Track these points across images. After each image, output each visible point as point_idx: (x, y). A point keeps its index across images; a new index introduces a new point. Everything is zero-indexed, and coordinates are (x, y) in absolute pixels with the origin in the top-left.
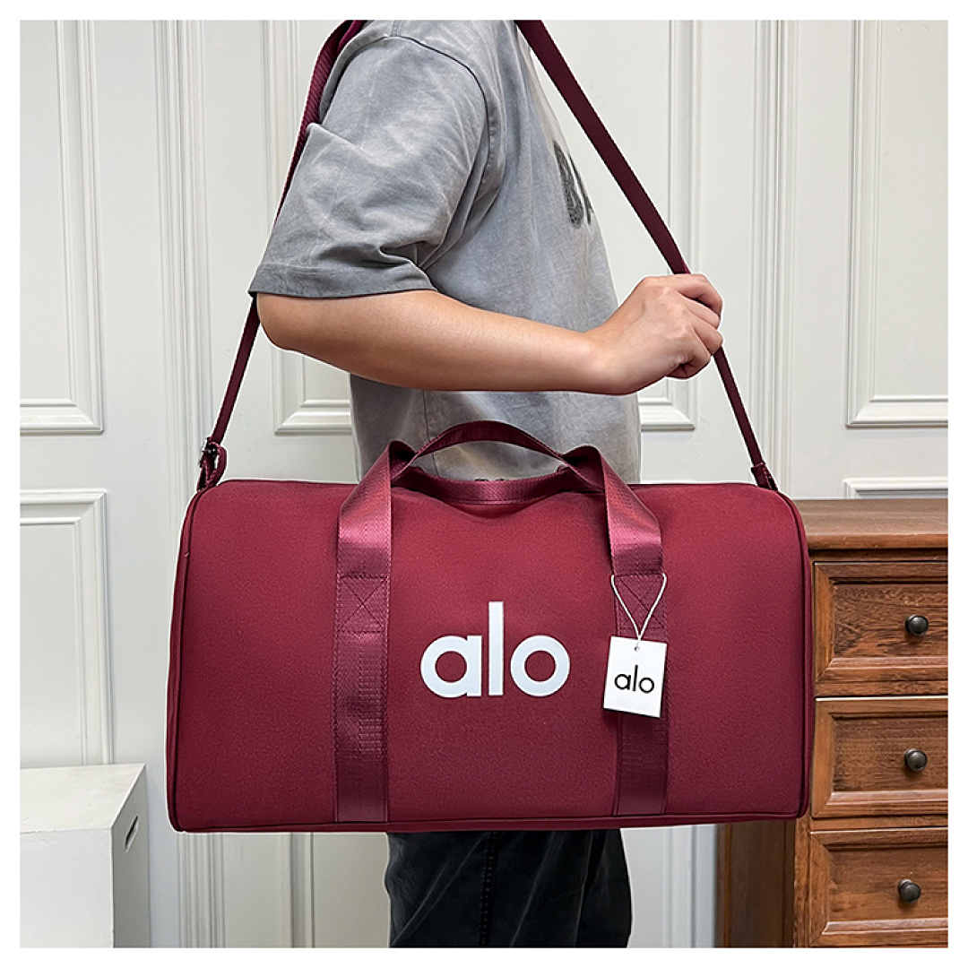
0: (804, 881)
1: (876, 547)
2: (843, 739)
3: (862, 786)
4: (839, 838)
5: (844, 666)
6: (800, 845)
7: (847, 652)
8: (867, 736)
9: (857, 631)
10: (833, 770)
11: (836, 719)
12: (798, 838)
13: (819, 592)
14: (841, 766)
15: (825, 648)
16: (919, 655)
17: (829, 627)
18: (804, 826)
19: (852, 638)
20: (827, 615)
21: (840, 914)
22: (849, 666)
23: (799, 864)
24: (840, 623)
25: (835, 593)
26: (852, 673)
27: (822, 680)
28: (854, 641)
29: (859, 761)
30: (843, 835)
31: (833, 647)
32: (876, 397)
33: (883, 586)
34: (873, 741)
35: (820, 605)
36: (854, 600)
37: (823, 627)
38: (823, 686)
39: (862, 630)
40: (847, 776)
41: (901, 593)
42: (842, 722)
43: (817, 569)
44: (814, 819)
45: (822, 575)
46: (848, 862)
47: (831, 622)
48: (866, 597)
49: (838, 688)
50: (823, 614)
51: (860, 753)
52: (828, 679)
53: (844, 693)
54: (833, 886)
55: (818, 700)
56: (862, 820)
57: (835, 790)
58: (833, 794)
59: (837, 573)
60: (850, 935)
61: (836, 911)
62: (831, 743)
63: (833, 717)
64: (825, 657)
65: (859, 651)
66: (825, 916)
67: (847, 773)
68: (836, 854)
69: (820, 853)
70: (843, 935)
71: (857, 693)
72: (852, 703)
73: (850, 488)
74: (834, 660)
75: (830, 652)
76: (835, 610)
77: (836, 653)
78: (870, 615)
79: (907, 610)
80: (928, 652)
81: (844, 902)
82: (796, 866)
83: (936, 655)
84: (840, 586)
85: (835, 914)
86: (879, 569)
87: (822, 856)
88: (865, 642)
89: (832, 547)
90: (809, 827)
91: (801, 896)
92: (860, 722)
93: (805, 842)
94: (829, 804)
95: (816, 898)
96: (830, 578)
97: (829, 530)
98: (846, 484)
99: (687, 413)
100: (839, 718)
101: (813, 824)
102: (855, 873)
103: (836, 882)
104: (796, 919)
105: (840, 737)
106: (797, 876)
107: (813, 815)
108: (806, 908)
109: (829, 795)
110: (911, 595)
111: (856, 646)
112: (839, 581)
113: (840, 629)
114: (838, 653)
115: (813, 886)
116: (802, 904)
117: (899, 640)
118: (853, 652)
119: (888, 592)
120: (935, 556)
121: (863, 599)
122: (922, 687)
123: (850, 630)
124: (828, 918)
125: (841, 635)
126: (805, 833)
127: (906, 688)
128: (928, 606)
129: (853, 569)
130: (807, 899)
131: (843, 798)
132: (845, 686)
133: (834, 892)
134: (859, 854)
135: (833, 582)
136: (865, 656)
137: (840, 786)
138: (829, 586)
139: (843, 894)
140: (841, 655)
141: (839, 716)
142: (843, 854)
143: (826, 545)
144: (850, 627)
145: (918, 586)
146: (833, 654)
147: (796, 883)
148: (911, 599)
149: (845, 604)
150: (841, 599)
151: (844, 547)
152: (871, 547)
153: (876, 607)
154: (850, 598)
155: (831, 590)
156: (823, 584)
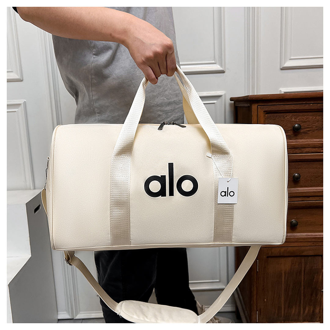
13: (260, 117)
16: (298, 139)
25: (266, 117)
32: (292, 58)
33: (284, 114)
41: (292, 116)
43: (259, 108)
45: (261, 110)
48: (278, 118)
59: (267, 109)
79: (294, 123)
80: (301, 138)
83: (305, 139)
84: (268, 114)
89: (264, 99)
96: (264, 111)
99: (221, 66)
110: (295, 117)
112: (267, 112)
117: (291, 134)
119: (286, 116)
120: (304, 102)
122: (299, 151)
127: (293, 151)
128: (302, 121)
129: (272, 107)
135: (265, 113)
138: (263, 115)
143: (262, 98)
145: (298, 113)
148: (295, 119)
149: (270, 121)
151: (269, 99)
152: (279, 98)
153: (282, 122)
154: (272, 119)
155: (265, 116)
156: (261, 114)
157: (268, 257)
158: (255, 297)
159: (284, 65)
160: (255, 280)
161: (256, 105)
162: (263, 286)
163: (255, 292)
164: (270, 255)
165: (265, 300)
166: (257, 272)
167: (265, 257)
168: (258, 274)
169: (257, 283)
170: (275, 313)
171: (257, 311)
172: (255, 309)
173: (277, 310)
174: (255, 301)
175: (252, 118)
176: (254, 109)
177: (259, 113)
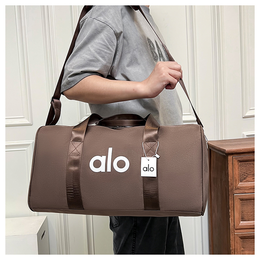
0: (233, 248)
1: (251, 151)
2: (243, 206)
3: (250, 219)
4: (243, 235)
5: (243, 185)
6: (232, 237)
7: (243, 181)
8: (251, 205)
9: (246, 175)
10: (241, 215)
11: (241, 200)
12: (231, 235)
13: (234, 165)
14: (243, 214)
15: (237, 180)
17: (238, 174)
18: (233, 232)
19: (245, 177)
20: (237, 171)
22: (244, 185)
23: (232, 243)
24: (241, 173)
25: (239, 165)
26: (245, 187)
27: (236, 189)
28: (245, 178)
29: (248, 212)
30: (245, 234)
32: (251, 108)
34: (252, 206)
35: (235, 168)
36: (245, 166)
37: (236, 174)
38: (236, 191)
39: (248, 174)
40: (245, 217)
42: (243, 201)
43: (234, 158)
44: (236, 229)
45: (235, 160)
46: (247, 242)
47: (239, 173)
48: (249, 165)
49: (241, 191)
50: (236, 171)
51: (249, 210)
52: (238, 189)
53: (243, 192)
54: (242, 249)
56: (251, 230)
57: (242, 221)
58: (241, 222)
59: (240, 159)
62: (240, 207)
64: (237, 182)
65: (247, 180)
67: (245, 216)
68: (243, 239)
69: (238, 239)
71: (247, 192)
72: (246, 195)
73: (244, 135)
74: (240, 183)
75: (239, 181)
76: (240, 169)
78: (250, 170)
82: (231, 243)
84: (241, 163)
86: (252, 157)
87: (239, 240)
88: (249, 178)
89: (238, 152)
90: (234, 232)
91: (233, 252)
92: (248, 201)
93: (233, 236)
95: (237, 253)
96: (238, 161)
97: (237, 147)
98: (243, 134)
100: (242, 200)
101: (235, 231)
102: (249, 245)
103: (243, 248)
105: (242, 205)
106: (231, 246)
107: (235, 228)
109: (240, 222)
111: (246, 179)
112: (240, 161)
113: (241, 175)
114: (241, 181)
115: (236, 249)
118: (246, 181)
121: (248, 166)
123: (244, 175)
125: (242, 176)
126: (233, 234)
129: (244, 158)
130: (235, 253)
131: (244, 223)
132: (243, 191)
133: (243, 251)
134: (250, 240)
135: (239, 162)
136: (249, 182)
137: (243, 219)
138: (237, 163)
139: (246, 251)
140: (242, 182)
141: (242, 199)
142: (245, 240)
143: (236, 152)
144: (244, 174)
146: (239, 182)
147: (231, 248)
149: (243, 167)
150: (241, 166)
151: (241, 152)
152: (250, 151)
153: (252, 168)
154: (244, 166)
155: (238, 164)
156: (236, 163)
159: (246, 114)
161: (232, 156)
175: (229, 165)
176: (230, 159)
177: (234, 162)
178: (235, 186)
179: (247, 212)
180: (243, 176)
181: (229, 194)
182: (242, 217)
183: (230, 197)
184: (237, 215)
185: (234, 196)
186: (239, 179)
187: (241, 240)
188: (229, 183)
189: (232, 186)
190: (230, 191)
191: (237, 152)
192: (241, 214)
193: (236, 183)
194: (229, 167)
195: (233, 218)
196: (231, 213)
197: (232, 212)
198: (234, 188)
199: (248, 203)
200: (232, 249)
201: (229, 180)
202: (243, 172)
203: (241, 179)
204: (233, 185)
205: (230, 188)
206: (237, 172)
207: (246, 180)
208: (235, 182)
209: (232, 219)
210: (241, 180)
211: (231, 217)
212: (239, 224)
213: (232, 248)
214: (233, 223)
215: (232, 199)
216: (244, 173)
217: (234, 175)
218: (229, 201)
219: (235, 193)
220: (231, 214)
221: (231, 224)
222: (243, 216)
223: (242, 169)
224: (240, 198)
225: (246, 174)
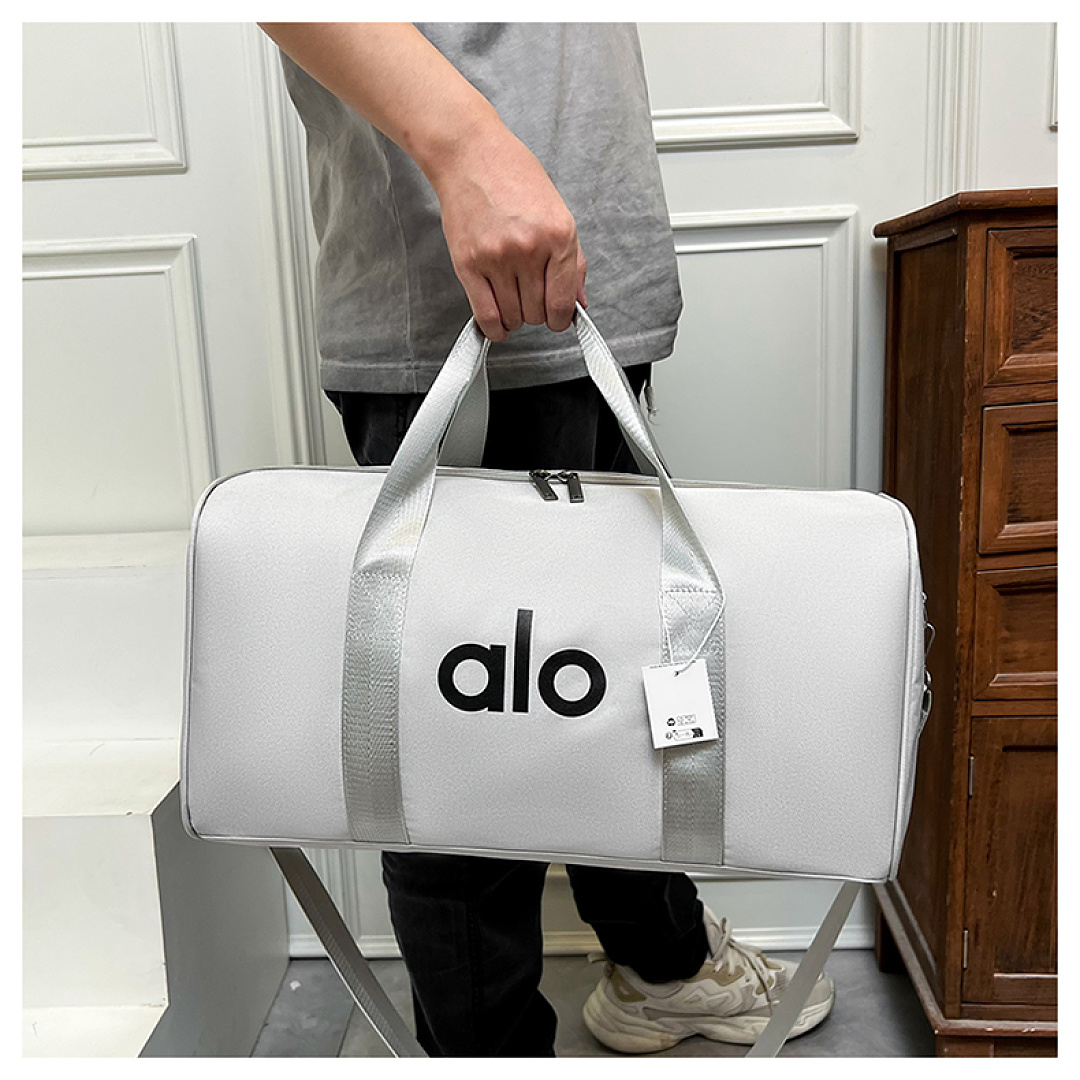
0: (968, 627)
2: (1020, 458)
3: (1044, 515)
4: (1012, 577)
5: (1024, 363)
6: (963, 587)
7: (1029, 347)
9: (1043, 318)
10: (1007, 497)
11: (1013, 433)
12: (961, 579)
13: (993, 268)
14: (1017, 492)
15: (999, 341)
17: (1006, 314)
18: (969, 565)
20: (1004, 297)
21: (1011, 665)
22: (1031, 363)
23: (962, 609)
24: (1021, 309)
25: (1015, 270)
26: (1034, 372)
27: (991, 385)
28: (1038, 332)
29: (1041, 484)
30: (1018, 574)
31: (1012, 340)
35: (994, 284)
36: (1039, 280)
37: (997, 312)
38: (995, 390)
39: (1049, 317)
40: (1025, 504)
42: (1020, 437)
43: (991, 237)
44: (984, 556)
45: (998, 247)
46: (1024, 605)
47: (1009, 306)
49: (1016, 392)
50: (997, 296)
51: (1043, 474)
52: (1003, 380)
53: (1023, 398)
54: (1005, 634)
55: (987, 409)
56: (1044, 555)
57: (1009, 522)
58: (1007, 526)
59: (1018, 243)
60: (1022, 687)
61: (1008, 661)
62: (1005, 464)
63: (1007, 429)
64: (999, 352)
65: (1044, 344)
66: (994, 666)
67: (1024, 501)
68: (1009, 597)
69: (988, 595)
70: (1016, 686)
71: (1040, 397)
74: (1011, 356)
75: (1007, 348)
76: (1015, 291)
77: (1015, 348)
81: (1018, 652)
82: (958, 611)
84: (1022, 260)
85: (1006, 665)
87: (991, 599)
89: (1011, 204)
90: (975, 566)
91: (964, 644)
92: (1043, 436)
93: (970, 583)
94: (999, 537)
95: (982, 646)
96: (1008, 249)
100: (1017, 430)
101: (981, 563)
102: (1033, 618)
103: (1008, 628)
104: (958, 669)
105: (1017, 455)
106: (959, 622)
107: (980, 551)
108: (970, 658)
109: (1002, 527)
111: (1041, 338)
112: (1020, 253)
113: (1021, 317)
114: (1018, 349)
115: (979, 632)
116: (965, 653)
118: (1039, 346)
121: (1051, 277)
123: (1033, 317)
124: (998, 669)
125: (1022, 326)
126: (970, 573)
129: (1039, 236)
130: (971, 647)
131: (1020, 528)
132: (1023, 390)
133: (1006, 640)
134: (1038, 596)
135: (1014, 255)
136: (1052, 349)
137: (1015, 516)
138: (1006, 261)
139: (1017, 643)
140: (1021, 351)
141: (1016, 427)
142: (1021, 597)
143: (1004, 202)
144: (1033, 314)
146: (1011, 349)
147: (958, 629)
149: (1028, 284)
150: (1023, 278)
151: (1027, 204)
154: (1035, 276)
155: (1010, 265)
156: (1000, 257)
157: (1006, 749)
158: (959, 883)
160: (964, 826)
161: (982, 229)
162: (989, 845)
163: (959, 867)
164: (1014, 741)
165: (994, 894)
166: (970, 797)
167: (998, 747)
168: (971, 802)
169: (967, 836)
170: (1027, 937)
171: (965, 929)
172: (959, 923)
173: (1033, 930)
174: (959, 894)
175: (968, 269)
176: (975, 241)
177: (990, 254)
178: (989, 370)
179: (1034, 484)
180: (1027, 323)
181: (962, 404)
182: (1012, 507)
183: (966, 423)
184: (990, 496)
185: (985, 414)
186: (1009, 339)
187: (1002, 598)
188: (967, 354)
189: (980, 367)
190: (967, 390)
191: (1008, 203)
192: (1010, 493)
193: (996, 354)
194: (968, 277)
195: (971, 512)
196: (966, 488)
197: (972, 485)
198: (986, 376)
199: (1041, 445)
200: (961, 634)
201: (966, 341)
202: (1030, 305)
203: (1021, 336)
204: (983, 363)
205: (968, 377)
206: (1000, 301)
207: (1041, 341)
208: (993, 348)
209: (967, 517)
210: (1019, 342)
211: (964, 508)
212: (996, 536)
213: (961, 628)
214: (972, 533)
215: (976, 428)
216: (1033, 310)
217: (988, 315)
218: (961, 438)
219: (987, 403)
220: (966, 496)
221: (962, 535)
222: (1017, 501)
223: (1025, 289)
224: (1008, 421)
225: (1041, 315)
